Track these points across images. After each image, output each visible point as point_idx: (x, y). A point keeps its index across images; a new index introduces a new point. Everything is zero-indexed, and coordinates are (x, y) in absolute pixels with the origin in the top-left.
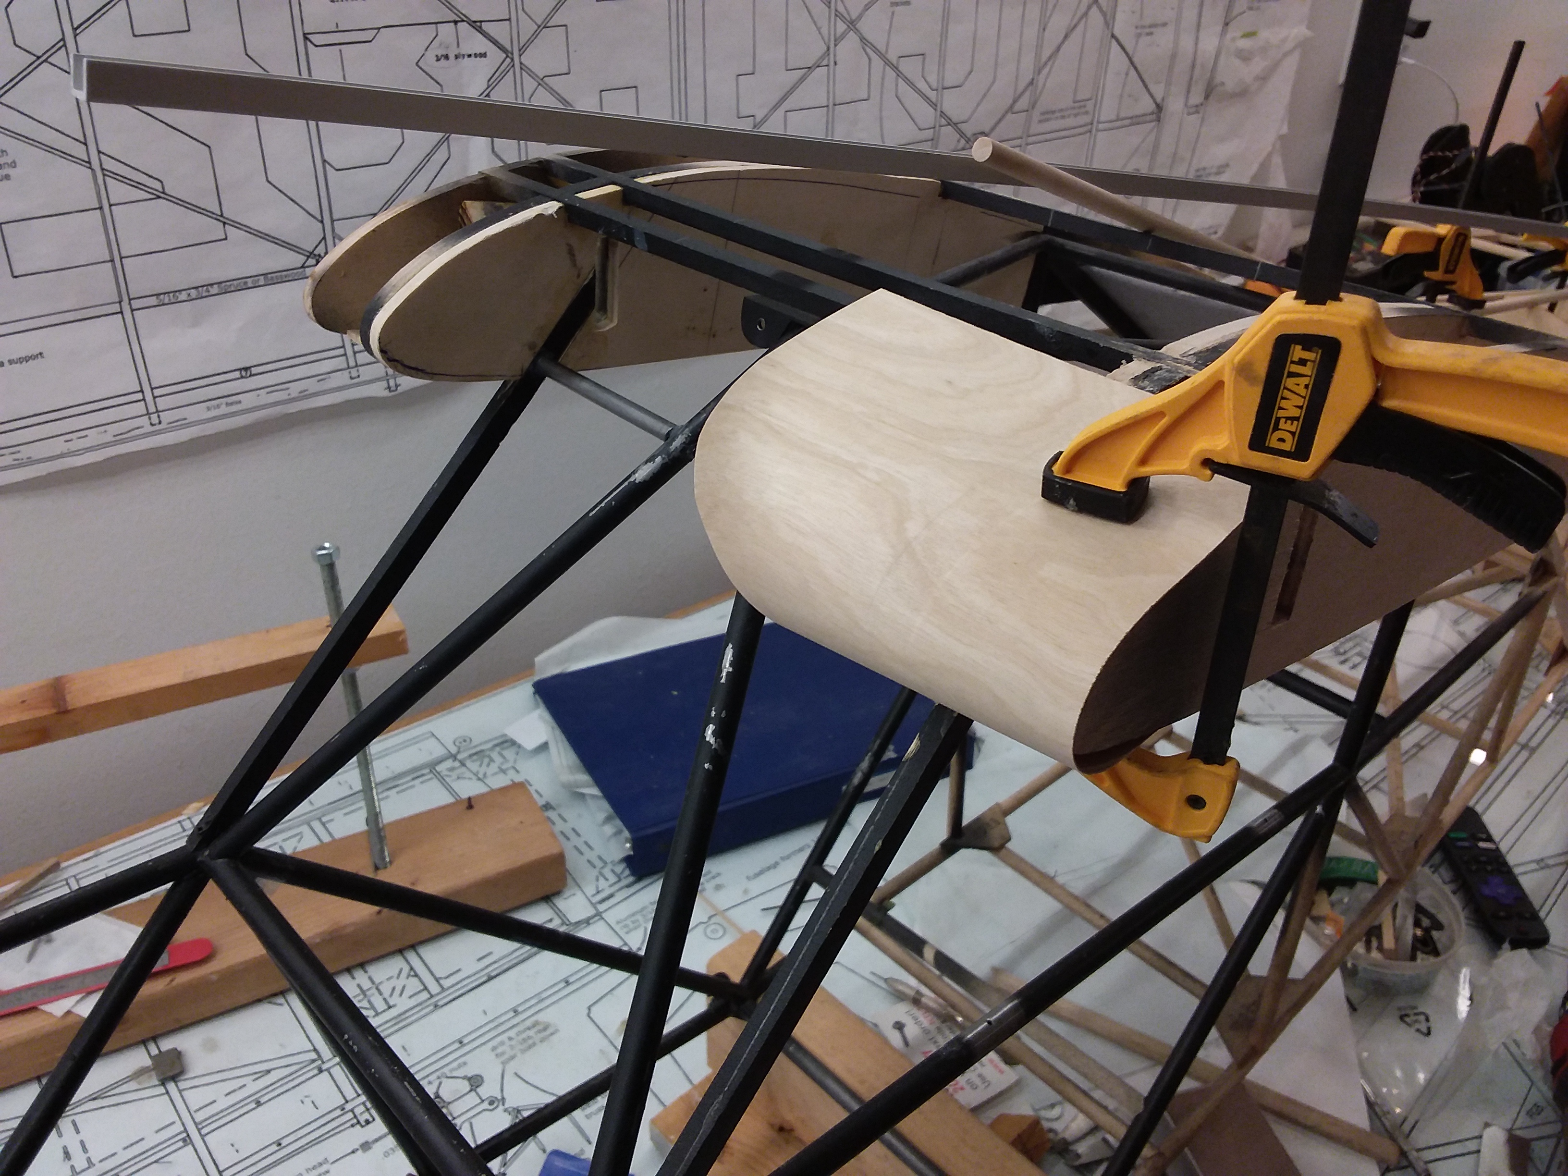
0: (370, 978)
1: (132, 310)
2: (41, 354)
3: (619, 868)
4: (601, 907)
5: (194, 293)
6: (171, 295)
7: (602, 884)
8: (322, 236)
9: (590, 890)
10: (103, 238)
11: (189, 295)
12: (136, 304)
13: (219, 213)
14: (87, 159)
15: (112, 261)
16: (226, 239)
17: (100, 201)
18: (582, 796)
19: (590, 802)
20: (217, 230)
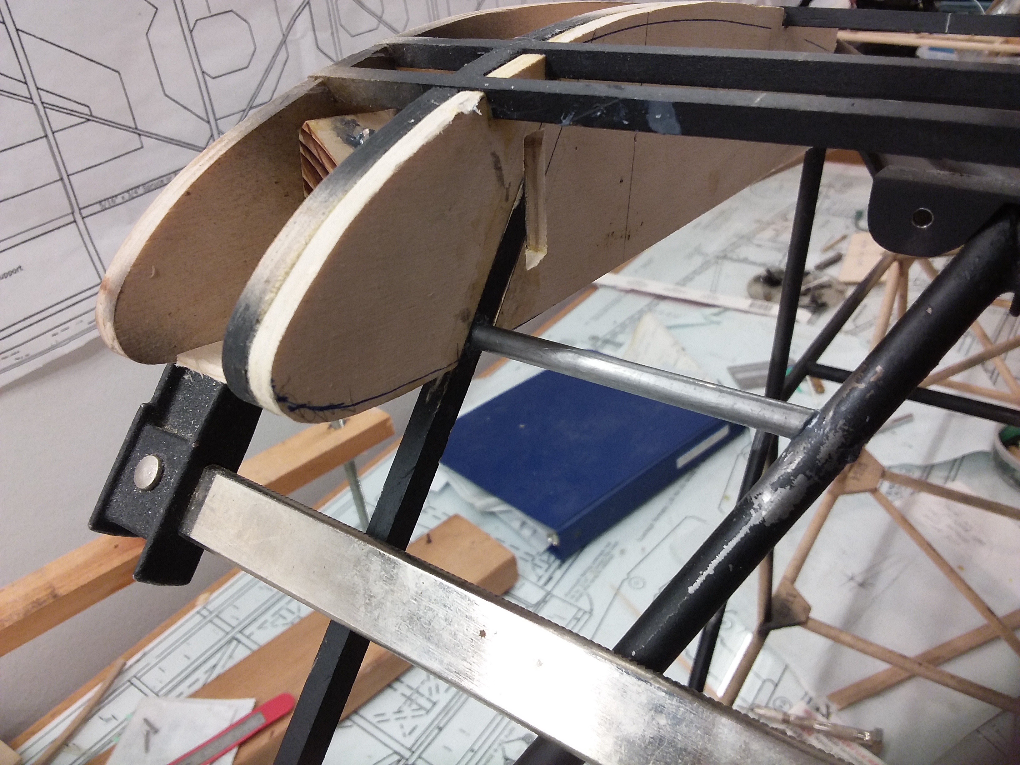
0: (409, 687)
1: (83, 218)
2: (20, 267)
3: (545, 557)
4: (549, 587)
5: (126, 196)
6: (110, 200)
7: (540, 572)
8: (210, 134)
9: (534, 578)
10: (52, 161)
11: (123, 198)
12: (85, 212)
13: (134, 126)
14: (29, 96)
15: (62, 179)
16: (142, 147)
17: (45, 130)
18: (493, 514)
19: (502, 516)
20: (133, 141)
